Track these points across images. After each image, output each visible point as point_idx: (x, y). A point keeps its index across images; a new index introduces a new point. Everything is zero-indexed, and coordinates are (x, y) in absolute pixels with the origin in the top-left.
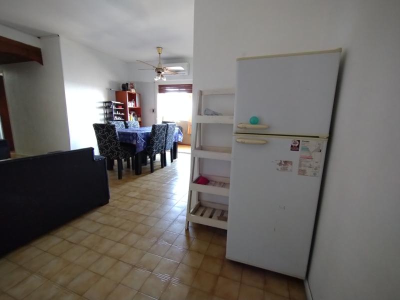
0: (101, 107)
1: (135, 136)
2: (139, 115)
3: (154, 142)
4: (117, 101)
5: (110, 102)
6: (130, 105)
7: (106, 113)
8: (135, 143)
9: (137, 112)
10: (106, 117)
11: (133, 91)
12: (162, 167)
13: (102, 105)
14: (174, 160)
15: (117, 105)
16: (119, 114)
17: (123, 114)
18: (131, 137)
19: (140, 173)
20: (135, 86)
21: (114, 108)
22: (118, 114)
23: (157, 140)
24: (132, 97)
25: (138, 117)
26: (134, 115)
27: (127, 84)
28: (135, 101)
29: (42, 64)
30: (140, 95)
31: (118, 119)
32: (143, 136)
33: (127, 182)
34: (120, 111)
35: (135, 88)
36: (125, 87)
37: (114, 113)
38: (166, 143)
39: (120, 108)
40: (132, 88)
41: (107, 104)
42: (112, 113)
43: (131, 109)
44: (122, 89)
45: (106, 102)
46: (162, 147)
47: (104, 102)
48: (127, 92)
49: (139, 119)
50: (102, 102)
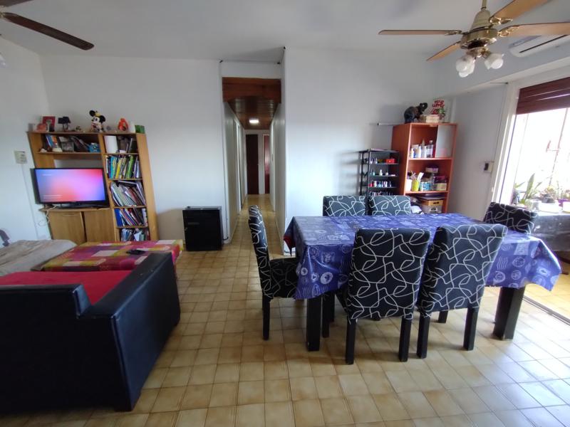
2: (443, 177)
5: (368, 152)
6: (418, 153)
7: (362, 174)
10: (360, 180)
11: (431, 120)
13: (356, 157)
15: (383, 158)
16: (386, 175)
17: (394, 175)
20: (447, 105)
21: (373, 162)
22: (380, 175)
24: (428, 136)
25: (438, 181)
26: (425, 177)
27: (422, 106)
28: (434, 143)
31: (381, 186)
37: (372, 175)
39: (391, 163)
40: (434, 112)
42: (368, 174)
45: (363, 152)
47: (360, 152)
49: (441, 187)
50: (356, 152)
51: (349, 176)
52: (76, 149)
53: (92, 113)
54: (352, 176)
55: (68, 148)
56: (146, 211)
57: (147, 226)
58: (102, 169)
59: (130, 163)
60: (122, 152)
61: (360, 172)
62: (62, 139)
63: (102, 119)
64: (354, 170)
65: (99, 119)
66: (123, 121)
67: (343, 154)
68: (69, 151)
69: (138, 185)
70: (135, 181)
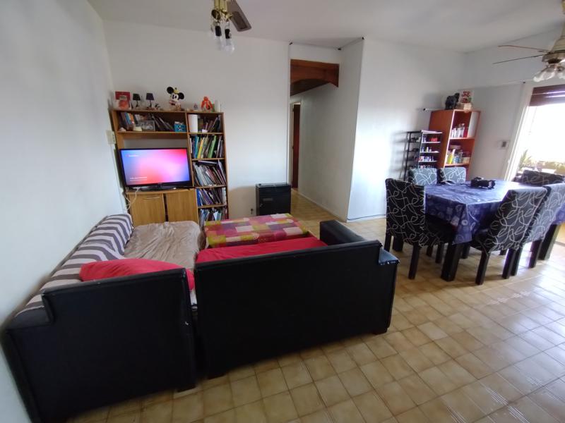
0: (402, 141)
1: (459, 210)
2: (468, 153)
3: (499, 227)
4: (430, 129)
5: (419, 132)
6: (455, 134)
7: (408, 151)
8: (455, 222)
9: (465, 147)
10: (406, 156)
11: (467, 108)
12: (505, 276)
13: (404, 137)
14: (538, 263)
15: (429, 137)
16: (430, 151)
17: (436, 152)
18: (449, 210)
19: (452, 279)
20: (472, 96)
21: (424, 142)
22: (427, 151)
23: (510, 222)
24: (462, 119)
25: (465, 155)
26: (456, 153)
27: (457, 96)
28: (467, 126)
29: (338, 86)
30: (479, 112)
31: (426, 161)
32: (476, 212)
33: (423, 290)
34: (433, 147)
35: (472, 101)
36: (451, 102)
37: (422, 151)
38: (530, 228)
39: (434, 141)
40: (466, 101)
41: (413, 136)
42: (418, 150)
43: (454, 142)
44: (444, 106)
45: (411, 133)
46: (518, 238)
47: (408, 132)
48: (455, 110)
49: (466, 160)
50: (404, 133)
51: (398, 153)
52: (157, 129)
53: (170, 90)
54: (401, 152)
55: (148, 127)
56: (226, 190)
57: (225, 204)
58: (187, 149)
59: (214, 142)
60: (204, 131)
61: (407, 149)
62: (138, 117)
63: (181, 96)
64: (402, 147)
65: (178, 96)
66: (206, 99)
67: (396, 134)
68: (148, 130)
69: (220, 164)
70: (217, 161)
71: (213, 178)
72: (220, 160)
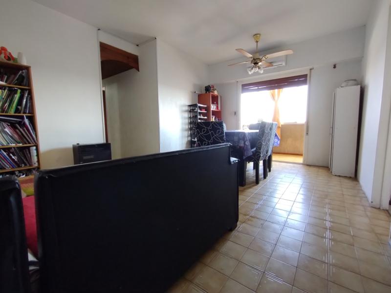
1: (242, 136)
3: (261, 145)
5: (195, 105)
6: (213, 108)
8: (242, 145)
11: (216, 93)
12: (264, 177)
15: (201, 108)
16: (203, 117)
19: (245, 185)
20: (217, 87)
21: (199, 111)
24: (215, 99)
27: (209, 86)
28: (217, 103)
29: (139, 71)
37: (199, 117)
39: (204, 111)
41: (192, 108)
42: (196, 116)
43: (214, 112)
44: (205, 91)
46: (267, 152)
47: (188, 106)
48: (211, 93)
54: (186, 118)
56: (37, 150)
59: (17, 96)
61: (189, 116)
64: (186, 115)
69: (27, 121)
70: (22, 117)
71: (16, 136)
72: (27, 117)
